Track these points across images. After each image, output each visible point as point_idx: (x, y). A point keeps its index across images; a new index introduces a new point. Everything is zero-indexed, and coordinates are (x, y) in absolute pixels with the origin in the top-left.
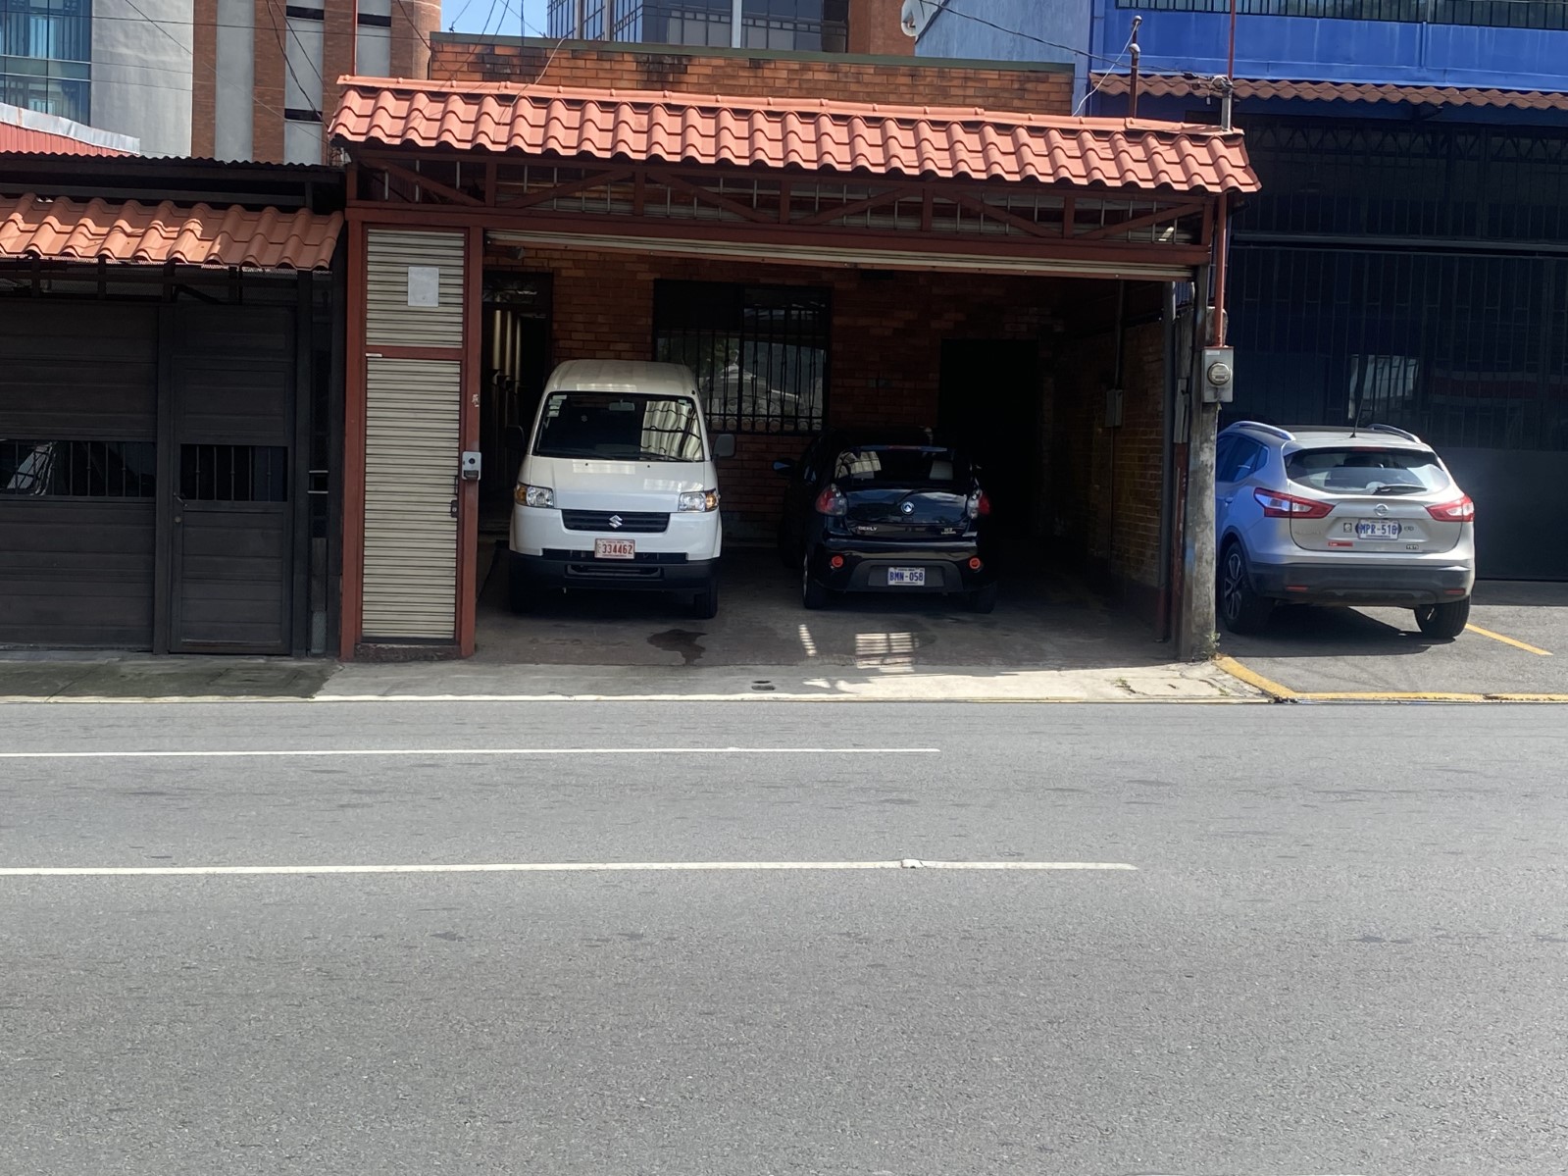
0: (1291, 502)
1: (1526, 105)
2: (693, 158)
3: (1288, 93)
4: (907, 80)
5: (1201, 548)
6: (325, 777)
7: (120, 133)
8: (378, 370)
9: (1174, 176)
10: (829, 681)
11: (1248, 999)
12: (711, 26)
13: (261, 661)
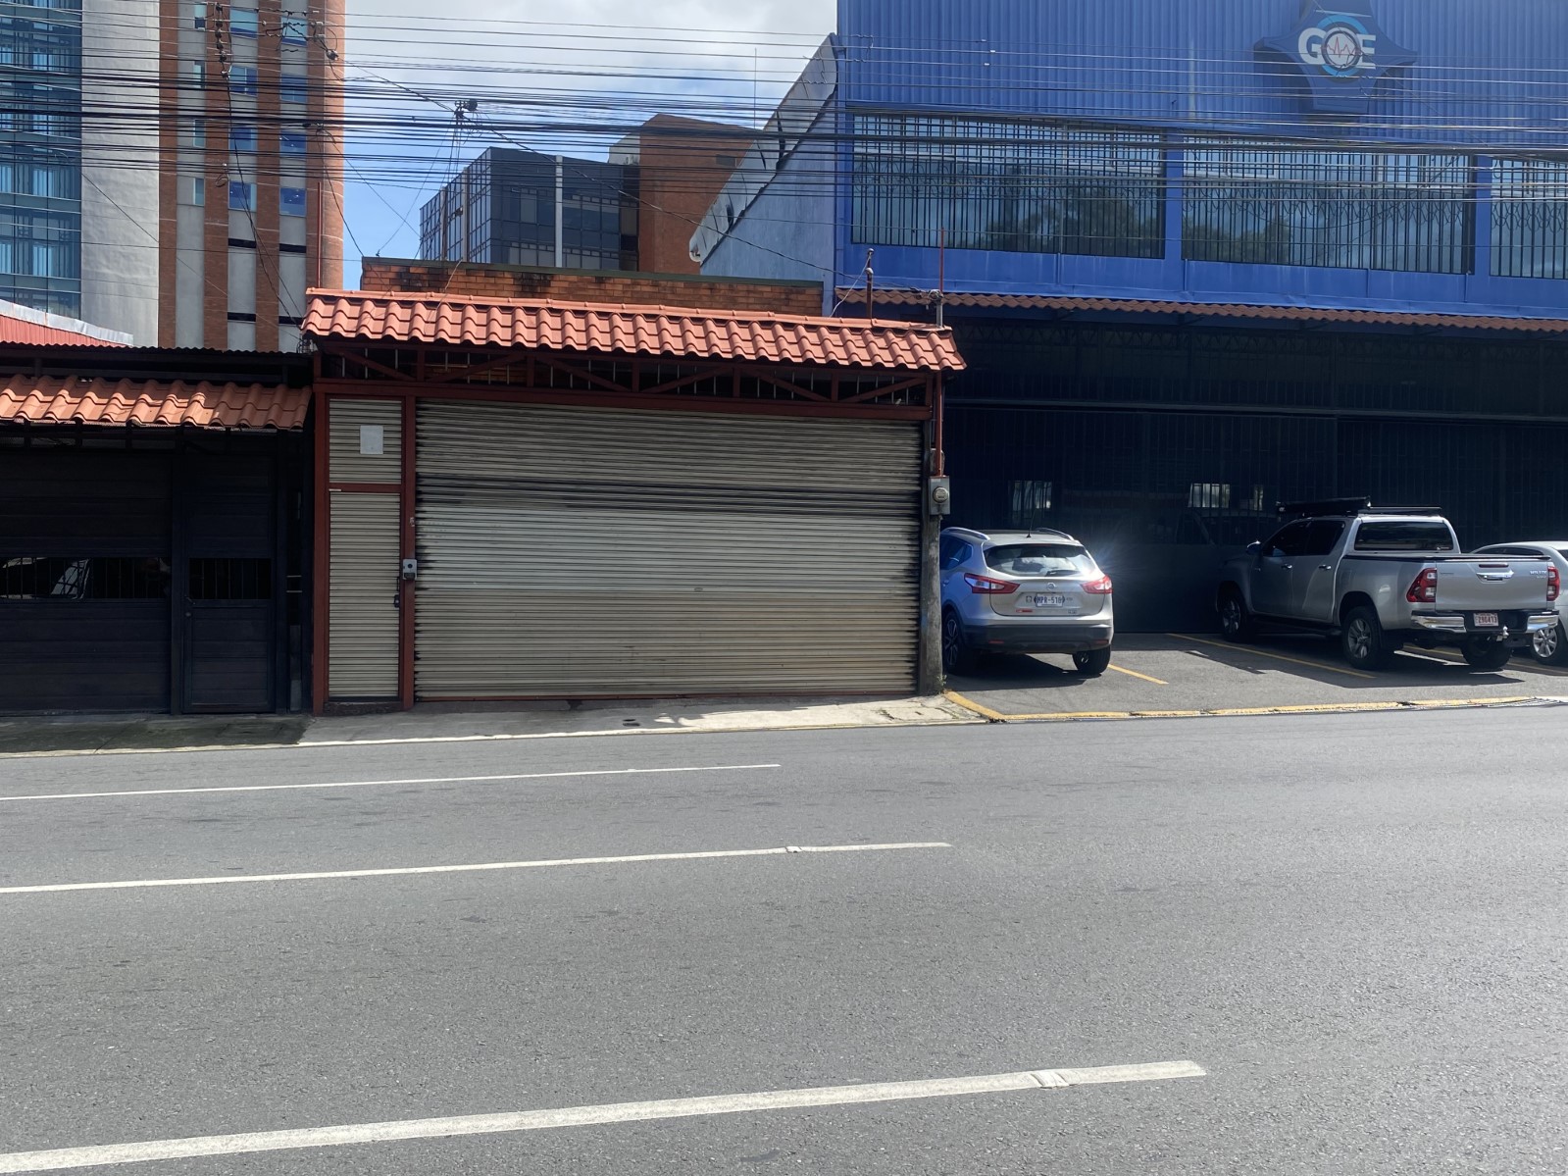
0: (990, 582)
1: (1129, 309)
2: (571, 346)
3: (970, 302)
4: (708, 292)
5: (931, 616)
6: (337, 803)
7: (119, 331)
8: (338, 501)
9: (907, 358)
10: (673, 719)
11: (1063, 937)
12: (541, 254)
13: (253, 717)
